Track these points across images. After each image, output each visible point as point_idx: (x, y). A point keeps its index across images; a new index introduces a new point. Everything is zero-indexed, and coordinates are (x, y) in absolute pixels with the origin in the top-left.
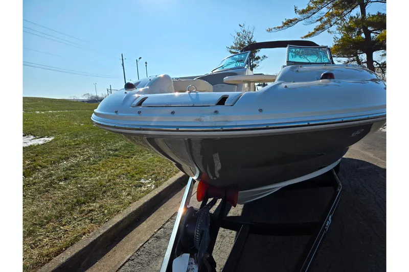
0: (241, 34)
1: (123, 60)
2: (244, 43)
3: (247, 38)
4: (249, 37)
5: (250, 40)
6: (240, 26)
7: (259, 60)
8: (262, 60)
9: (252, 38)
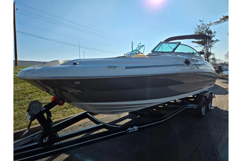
0: (200, 26)
1: (132, 45)
2: (203, 31)
3: (205, 28)
4: (206, 28)
5: (207, 29)
6: (200, 21)
7: (213, 43)
8: (215, 43)
9: (209, 28)
